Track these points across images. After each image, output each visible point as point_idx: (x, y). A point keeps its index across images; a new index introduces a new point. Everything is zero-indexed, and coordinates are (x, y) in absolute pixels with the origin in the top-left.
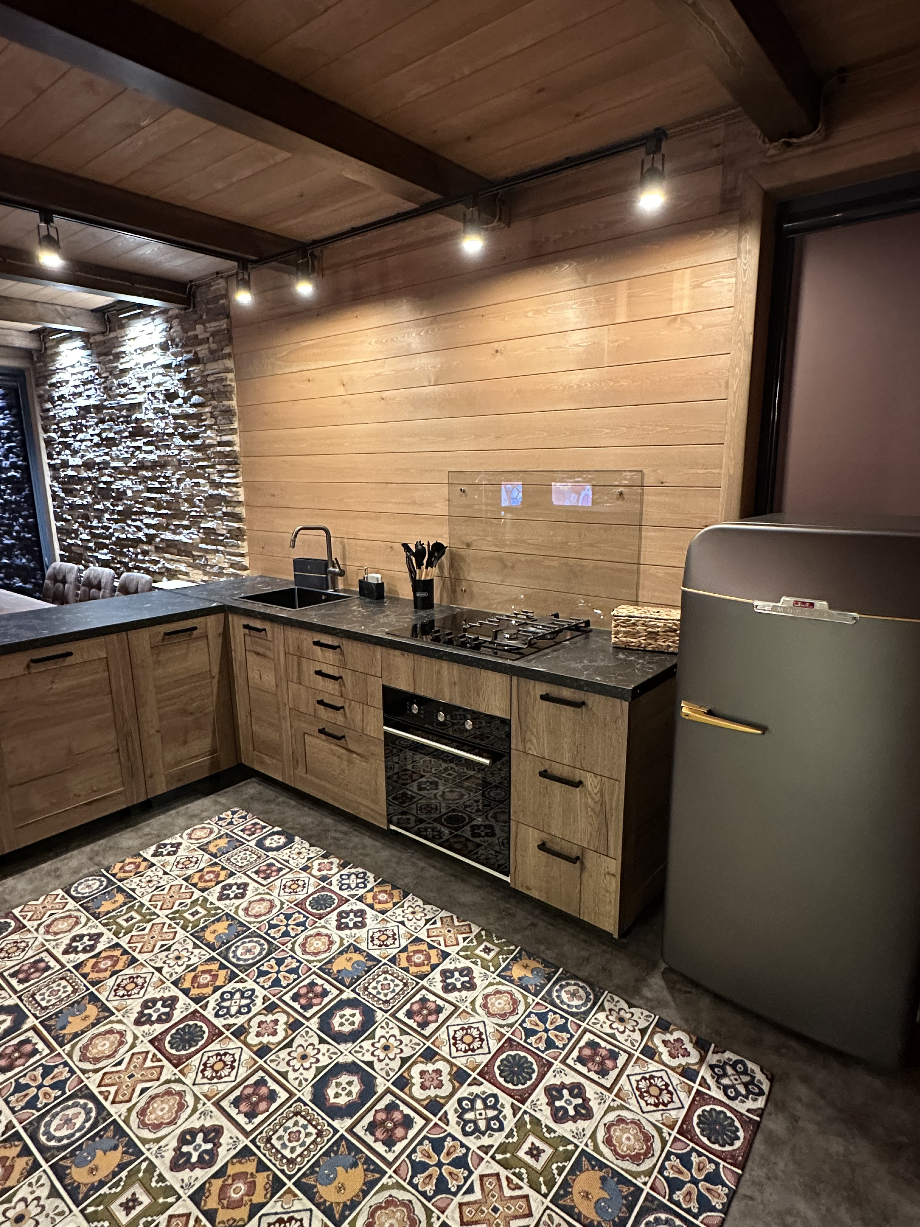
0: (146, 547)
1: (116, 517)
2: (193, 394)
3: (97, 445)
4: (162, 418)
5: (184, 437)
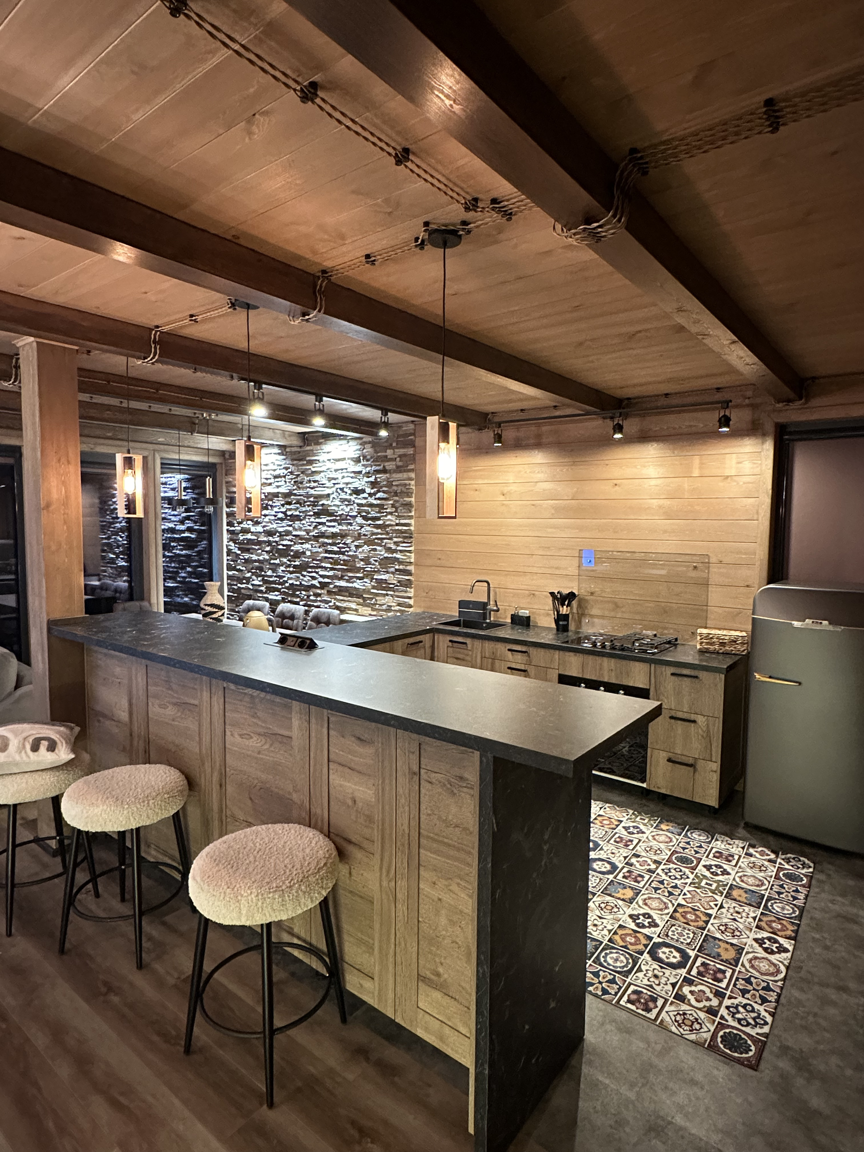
0: (319, 591)
1: (291, 569)
2: (379, 491)
3: (281, 519)
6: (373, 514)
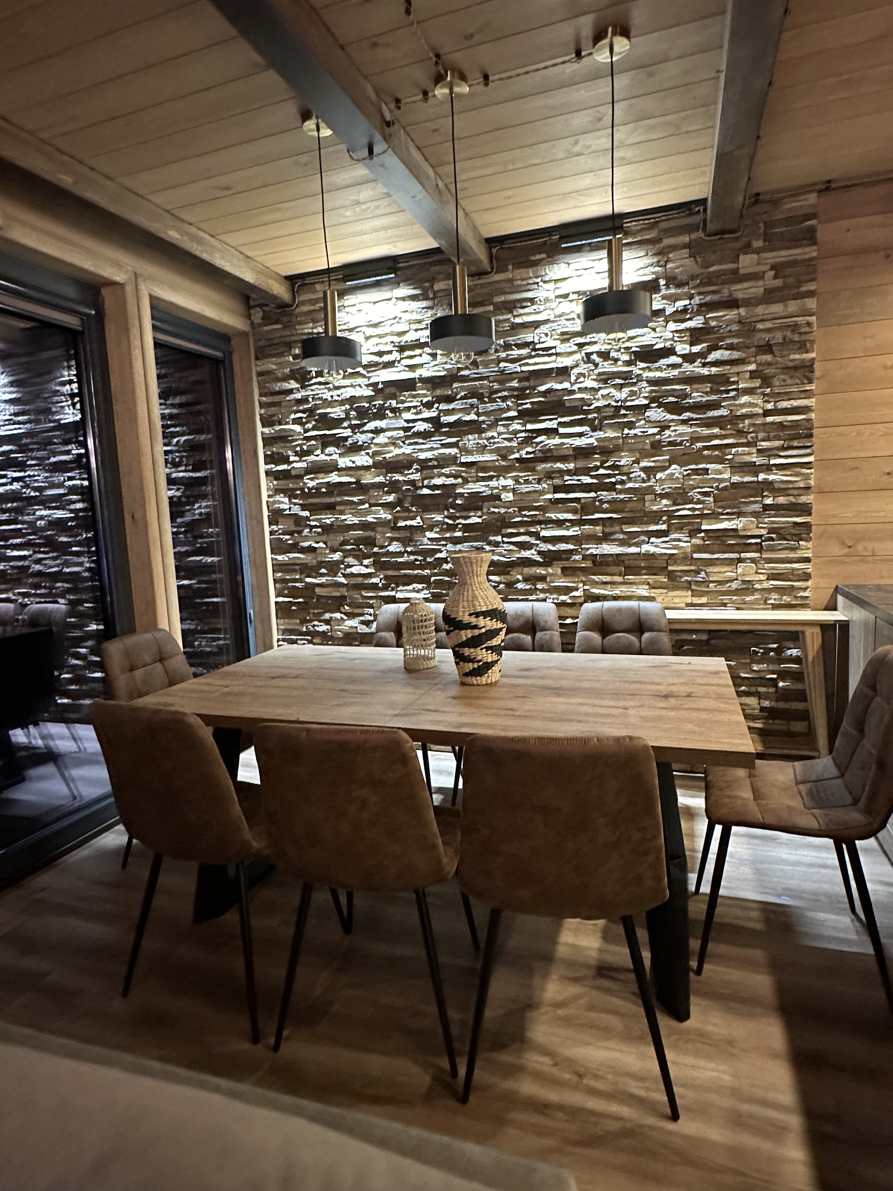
0: (541, 571)
1: (459, 534)
2: (714, 348)
3: (425, 435)
4: (620, 387)
5: (674, 408)
6: (697, 397)
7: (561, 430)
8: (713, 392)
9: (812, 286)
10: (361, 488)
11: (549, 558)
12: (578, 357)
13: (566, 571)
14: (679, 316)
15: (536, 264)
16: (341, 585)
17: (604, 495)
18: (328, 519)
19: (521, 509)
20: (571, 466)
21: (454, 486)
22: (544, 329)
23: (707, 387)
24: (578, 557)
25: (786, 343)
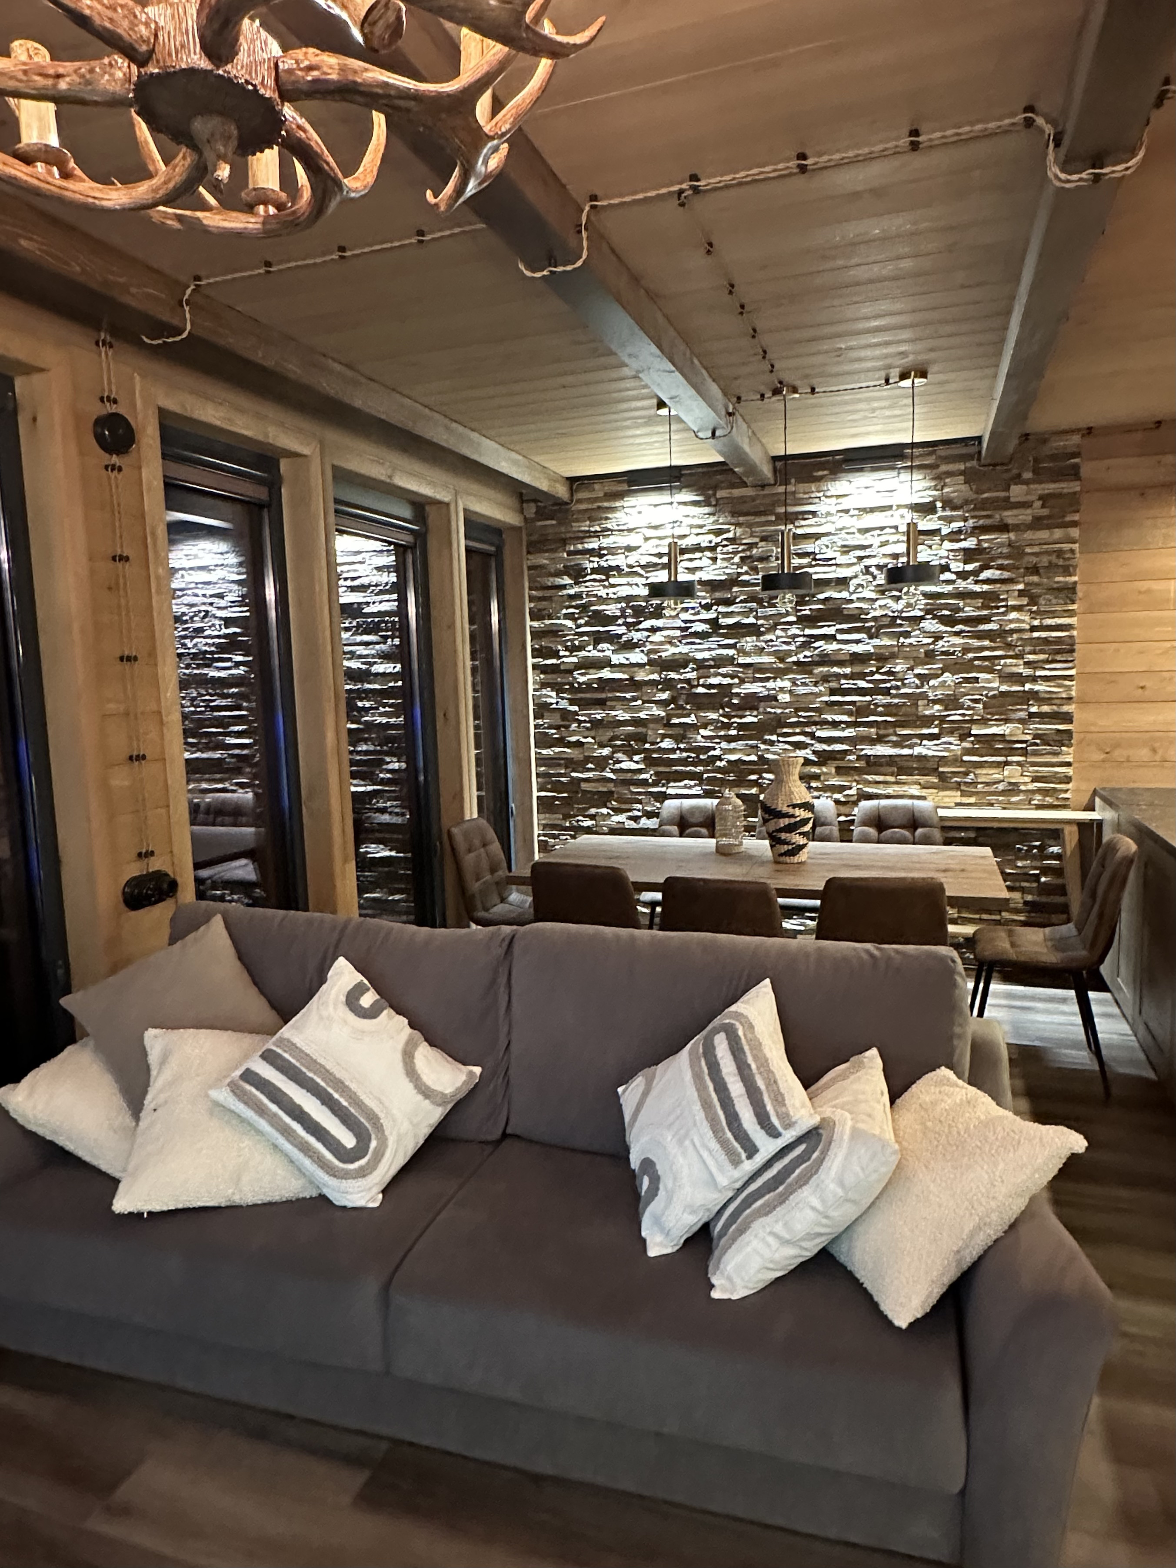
0: (816, 770)
2: (983, 568)
3: (703, 635)
5: (948, 621)
6: (969, 611)
7: (839, 637)
8: (984, 607)
9: (1076, 517)
10: (634, 684)
11: (824, 758)
12: (857, 568)
13: (840, 771)
14: (954, 537)
15: (820, 479)
16: (610, 780)
17: (880, 699)
18: (599, 714)
19: (797, 710)
20: (848, 670)
21: (730, 686)
22: (824, 540)
23: (979, 602)
24: (852, 757)
25: (1051, 566)
